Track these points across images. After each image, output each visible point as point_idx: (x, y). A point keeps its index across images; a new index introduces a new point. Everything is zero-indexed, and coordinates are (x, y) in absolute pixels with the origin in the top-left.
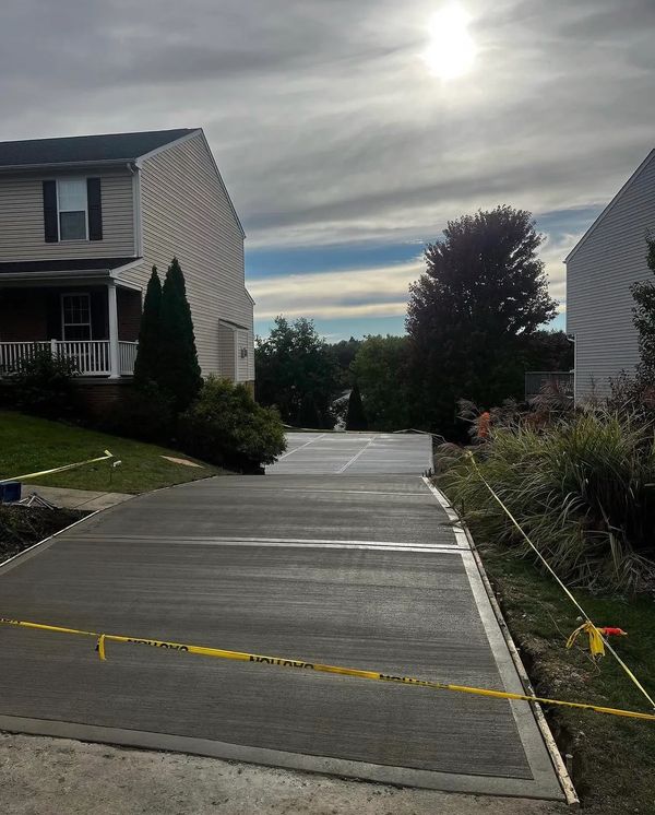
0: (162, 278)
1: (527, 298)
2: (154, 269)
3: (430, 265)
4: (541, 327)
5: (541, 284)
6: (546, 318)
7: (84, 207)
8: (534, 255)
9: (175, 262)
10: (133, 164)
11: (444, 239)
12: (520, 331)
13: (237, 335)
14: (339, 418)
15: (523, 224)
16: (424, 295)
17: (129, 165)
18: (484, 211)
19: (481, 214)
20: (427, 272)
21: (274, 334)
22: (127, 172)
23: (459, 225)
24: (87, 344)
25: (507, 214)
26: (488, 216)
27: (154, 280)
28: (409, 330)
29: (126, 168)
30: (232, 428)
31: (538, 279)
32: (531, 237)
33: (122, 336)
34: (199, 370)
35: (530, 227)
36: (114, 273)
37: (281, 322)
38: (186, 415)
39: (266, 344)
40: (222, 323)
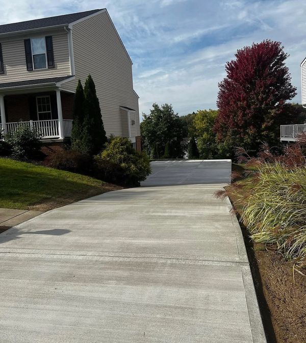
0: (83, 85)
1: (279, 87)
2: (79, 81)
3: (228, 73)
4: (287, 102)
5: (287, 79)
6: (290, 97)
7: (44, 52)
8: (283, 64)
9: (90, 77)
10: (67, 27)
11: (235, 59)
12: (277, 104)
13: (129, 114)
14: (185, 152)
15: (277, 48)
16: (226, 88)
17: (65, 28)
18: (256, 43)
19: (254, 45)
20: (228, 76)
21: (152, 112)
22: (65, 32)
23: (243, 51)
24: (50, 122)
25: (268, 43)
26: (258, 46)
27: (80, 86)
28: (219, 106)
29: (64, 29)
30: (121, 162)
31: (285, 77)
32: (281, 55)
33: (64, 117)
34: (105, 133)
35: (281, 50)
36: (58, 84)
37: (156, 106)
38: (98, 156)
39: (149, 117)
40: (121, 108)
